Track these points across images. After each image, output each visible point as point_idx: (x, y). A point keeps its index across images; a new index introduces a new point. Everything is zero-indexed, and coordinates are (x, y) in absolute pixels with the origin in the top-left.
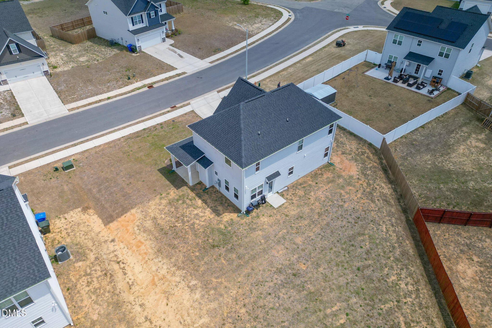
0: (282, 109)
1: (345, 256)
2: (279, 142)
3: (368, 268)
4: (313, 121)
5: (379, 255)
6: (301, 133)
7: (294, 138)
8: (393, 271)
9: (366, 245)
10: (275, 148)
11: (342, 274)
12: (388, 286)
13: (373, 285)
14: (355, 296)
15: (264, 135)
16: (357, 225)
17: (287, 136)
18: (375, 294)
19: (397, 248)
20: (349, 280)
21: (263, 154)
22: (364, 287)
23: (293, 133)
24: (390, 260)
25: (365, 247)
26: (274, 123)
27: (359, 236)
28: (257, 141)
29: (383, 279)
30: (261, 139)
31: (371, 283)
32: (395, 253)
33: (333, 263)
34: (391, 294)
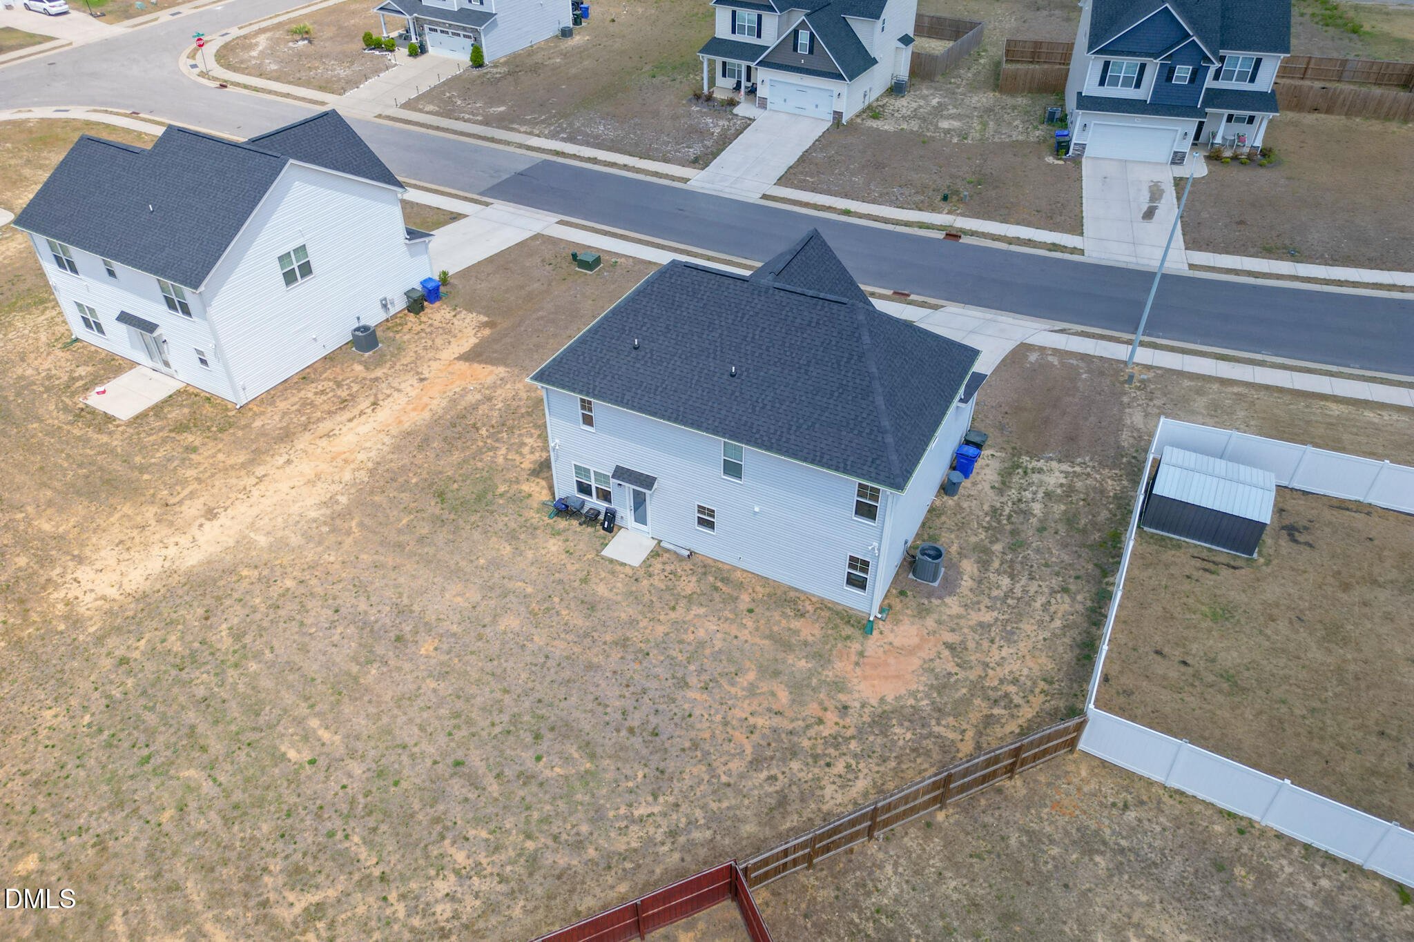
0: (753, 338)
1: (493, 725)
2: (658, 397)
3: (471, 785)
4: (799, 428)
5: (528, 808)
6: (733, 424)
7: (703, 420)
8: (484, 854)
9: (552, 767)
10: (636, 400)
11: (430, 730)
12: (426, 846)
13: (417, 806)
14: (369, 770)
15: (644, 356)
16: (622, 734)
17: (690, 402)
18: (390, 816)
19: (580, 855)
20: (416, 750)
21: (598, 388)
22: (404, 785)
23: (712, 407)
24: (524, 841)
25: (545, 768)
26: (696, 351)
27: (580, 748)
28: (615, 355)
29: (446, 828)
30: (629, 359)
31: (421, 800)
32: (556, 851)
33: (460, 705)
34: (403, 856)
